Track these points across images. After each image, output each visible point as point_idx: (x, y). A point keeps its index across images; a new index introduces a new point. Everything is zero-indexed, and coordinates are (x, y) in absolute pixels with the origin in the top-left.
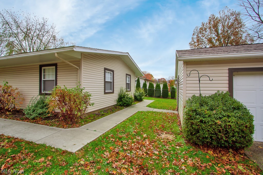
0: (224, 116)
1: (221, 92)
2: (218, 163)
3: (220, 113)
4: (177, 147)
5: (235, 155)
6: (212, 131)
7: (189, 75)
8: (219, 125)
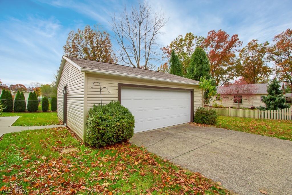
0: (121, 119)
1: (114, 101)
2: (120, 153)
3: (118, 117)
4: (88, 154)
5: (126, 145)
6: (115, 131)
7: (92, 86)
8: (119, 126)
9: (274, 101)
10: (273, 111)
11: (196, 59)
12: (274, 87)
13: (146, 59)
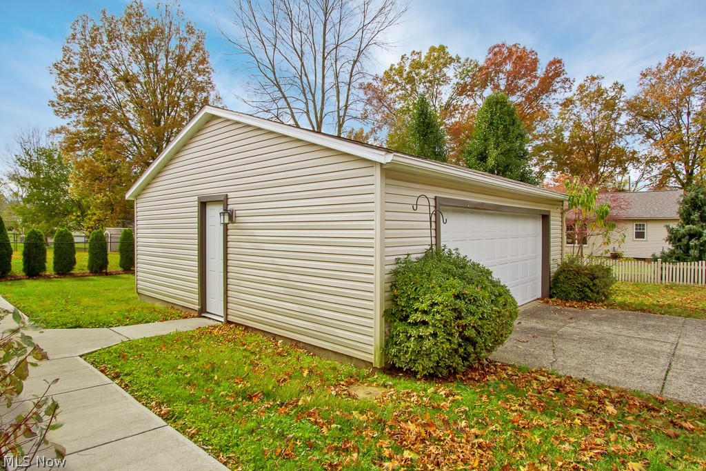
9: (698, 239)
10: (696, 263)
11: (491, 124)
12: (697, 204)
13: (339, 117)
